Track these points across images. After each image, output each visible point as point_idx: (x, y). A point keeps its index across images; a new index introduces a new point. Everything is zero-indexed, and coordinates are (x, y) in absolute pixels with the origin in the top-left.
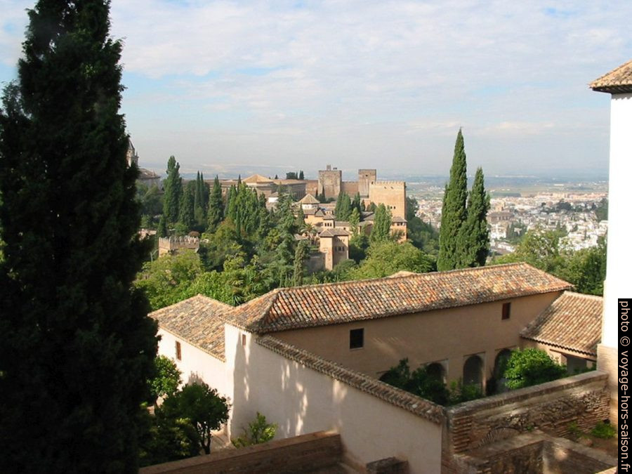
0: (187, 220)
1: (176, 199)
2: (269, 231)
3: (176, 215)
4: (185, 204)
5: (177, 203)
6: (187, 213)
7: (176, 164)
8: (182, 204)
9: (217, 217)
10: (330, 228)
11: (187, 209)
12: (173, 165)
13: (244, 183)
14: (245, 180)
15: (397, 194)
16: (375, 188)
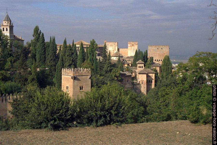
1: (45, 51)
5: (45, 53)
6: (52, 60)
7: (39, 31)
8: (48, 54)
11: (52, 57)
12: (37, 32)
13: (75, 44)
14: (76, 43)
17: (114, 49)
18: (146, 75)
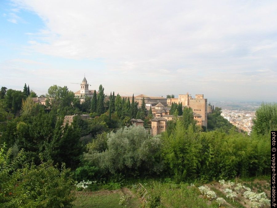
0: (100, 111)
2: (125, 117)
3: (95, 109)
4: (99, 105)
5: (96, 104)
6: (100, 109)
7: (103, 88)
9: (112, 111)
10: (159, 117)
12: (101, 88)
15: (201, 104)
16: (192, 101)
17: (185, 100)
18: (156, 122)
